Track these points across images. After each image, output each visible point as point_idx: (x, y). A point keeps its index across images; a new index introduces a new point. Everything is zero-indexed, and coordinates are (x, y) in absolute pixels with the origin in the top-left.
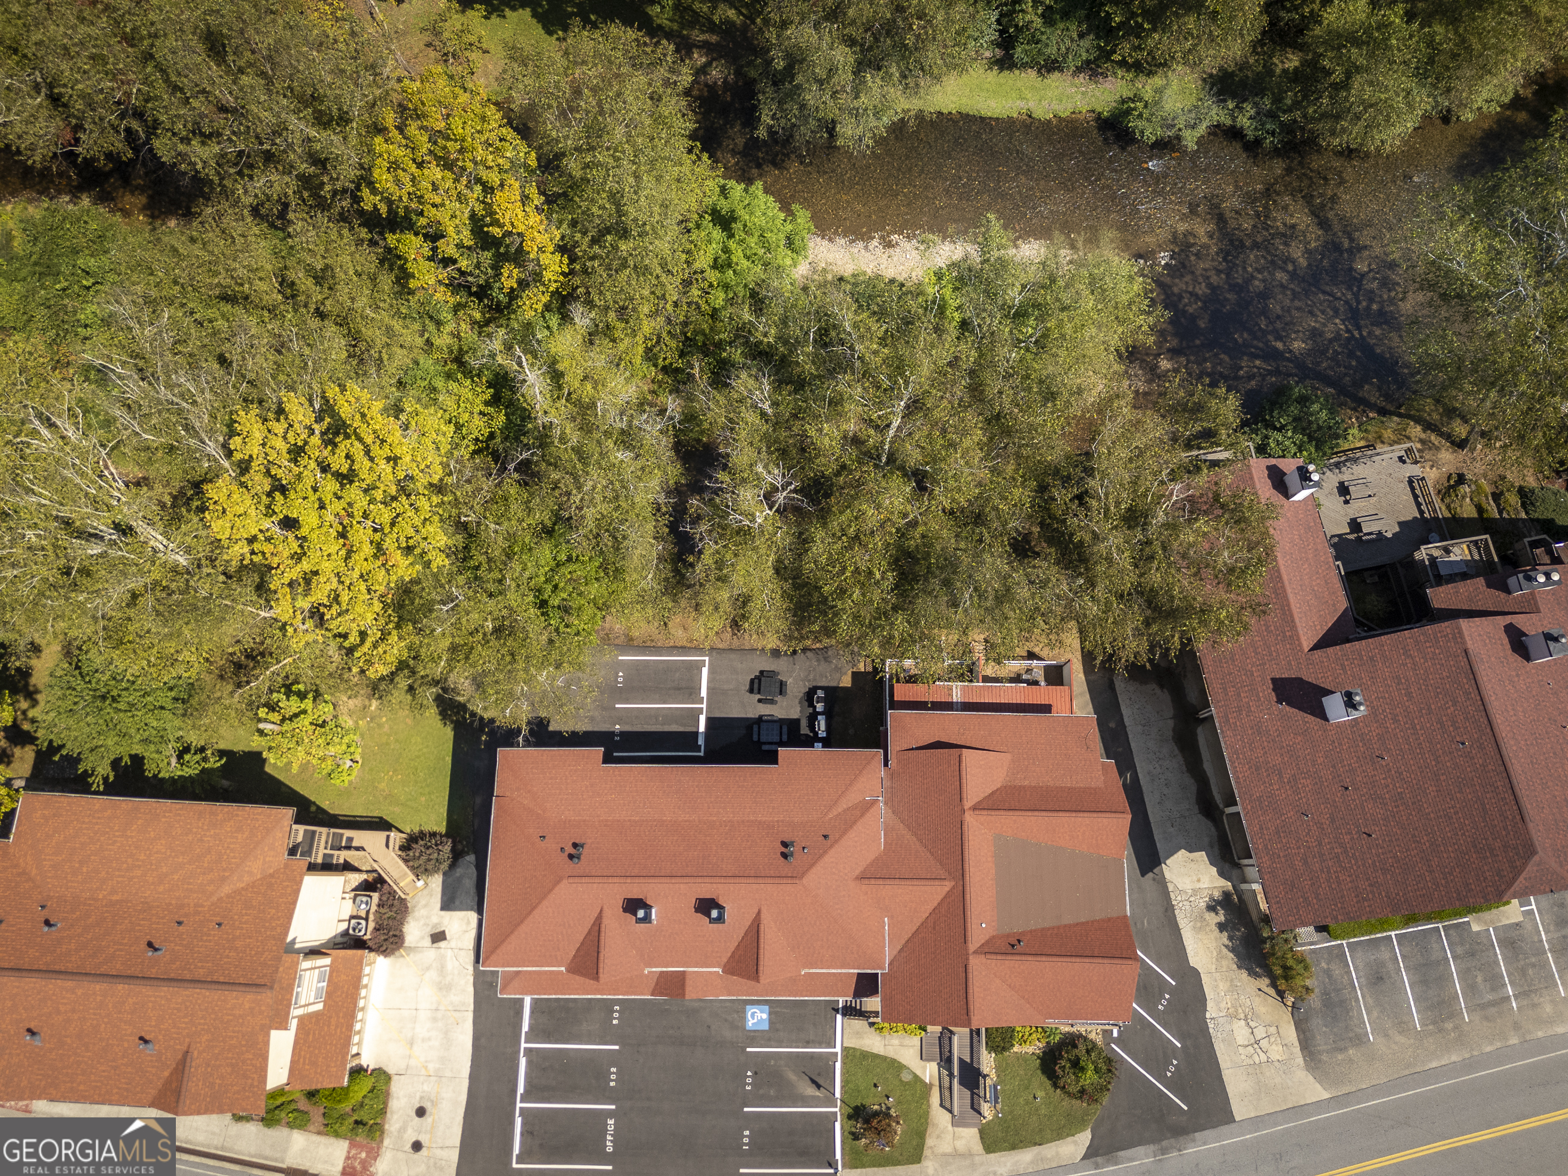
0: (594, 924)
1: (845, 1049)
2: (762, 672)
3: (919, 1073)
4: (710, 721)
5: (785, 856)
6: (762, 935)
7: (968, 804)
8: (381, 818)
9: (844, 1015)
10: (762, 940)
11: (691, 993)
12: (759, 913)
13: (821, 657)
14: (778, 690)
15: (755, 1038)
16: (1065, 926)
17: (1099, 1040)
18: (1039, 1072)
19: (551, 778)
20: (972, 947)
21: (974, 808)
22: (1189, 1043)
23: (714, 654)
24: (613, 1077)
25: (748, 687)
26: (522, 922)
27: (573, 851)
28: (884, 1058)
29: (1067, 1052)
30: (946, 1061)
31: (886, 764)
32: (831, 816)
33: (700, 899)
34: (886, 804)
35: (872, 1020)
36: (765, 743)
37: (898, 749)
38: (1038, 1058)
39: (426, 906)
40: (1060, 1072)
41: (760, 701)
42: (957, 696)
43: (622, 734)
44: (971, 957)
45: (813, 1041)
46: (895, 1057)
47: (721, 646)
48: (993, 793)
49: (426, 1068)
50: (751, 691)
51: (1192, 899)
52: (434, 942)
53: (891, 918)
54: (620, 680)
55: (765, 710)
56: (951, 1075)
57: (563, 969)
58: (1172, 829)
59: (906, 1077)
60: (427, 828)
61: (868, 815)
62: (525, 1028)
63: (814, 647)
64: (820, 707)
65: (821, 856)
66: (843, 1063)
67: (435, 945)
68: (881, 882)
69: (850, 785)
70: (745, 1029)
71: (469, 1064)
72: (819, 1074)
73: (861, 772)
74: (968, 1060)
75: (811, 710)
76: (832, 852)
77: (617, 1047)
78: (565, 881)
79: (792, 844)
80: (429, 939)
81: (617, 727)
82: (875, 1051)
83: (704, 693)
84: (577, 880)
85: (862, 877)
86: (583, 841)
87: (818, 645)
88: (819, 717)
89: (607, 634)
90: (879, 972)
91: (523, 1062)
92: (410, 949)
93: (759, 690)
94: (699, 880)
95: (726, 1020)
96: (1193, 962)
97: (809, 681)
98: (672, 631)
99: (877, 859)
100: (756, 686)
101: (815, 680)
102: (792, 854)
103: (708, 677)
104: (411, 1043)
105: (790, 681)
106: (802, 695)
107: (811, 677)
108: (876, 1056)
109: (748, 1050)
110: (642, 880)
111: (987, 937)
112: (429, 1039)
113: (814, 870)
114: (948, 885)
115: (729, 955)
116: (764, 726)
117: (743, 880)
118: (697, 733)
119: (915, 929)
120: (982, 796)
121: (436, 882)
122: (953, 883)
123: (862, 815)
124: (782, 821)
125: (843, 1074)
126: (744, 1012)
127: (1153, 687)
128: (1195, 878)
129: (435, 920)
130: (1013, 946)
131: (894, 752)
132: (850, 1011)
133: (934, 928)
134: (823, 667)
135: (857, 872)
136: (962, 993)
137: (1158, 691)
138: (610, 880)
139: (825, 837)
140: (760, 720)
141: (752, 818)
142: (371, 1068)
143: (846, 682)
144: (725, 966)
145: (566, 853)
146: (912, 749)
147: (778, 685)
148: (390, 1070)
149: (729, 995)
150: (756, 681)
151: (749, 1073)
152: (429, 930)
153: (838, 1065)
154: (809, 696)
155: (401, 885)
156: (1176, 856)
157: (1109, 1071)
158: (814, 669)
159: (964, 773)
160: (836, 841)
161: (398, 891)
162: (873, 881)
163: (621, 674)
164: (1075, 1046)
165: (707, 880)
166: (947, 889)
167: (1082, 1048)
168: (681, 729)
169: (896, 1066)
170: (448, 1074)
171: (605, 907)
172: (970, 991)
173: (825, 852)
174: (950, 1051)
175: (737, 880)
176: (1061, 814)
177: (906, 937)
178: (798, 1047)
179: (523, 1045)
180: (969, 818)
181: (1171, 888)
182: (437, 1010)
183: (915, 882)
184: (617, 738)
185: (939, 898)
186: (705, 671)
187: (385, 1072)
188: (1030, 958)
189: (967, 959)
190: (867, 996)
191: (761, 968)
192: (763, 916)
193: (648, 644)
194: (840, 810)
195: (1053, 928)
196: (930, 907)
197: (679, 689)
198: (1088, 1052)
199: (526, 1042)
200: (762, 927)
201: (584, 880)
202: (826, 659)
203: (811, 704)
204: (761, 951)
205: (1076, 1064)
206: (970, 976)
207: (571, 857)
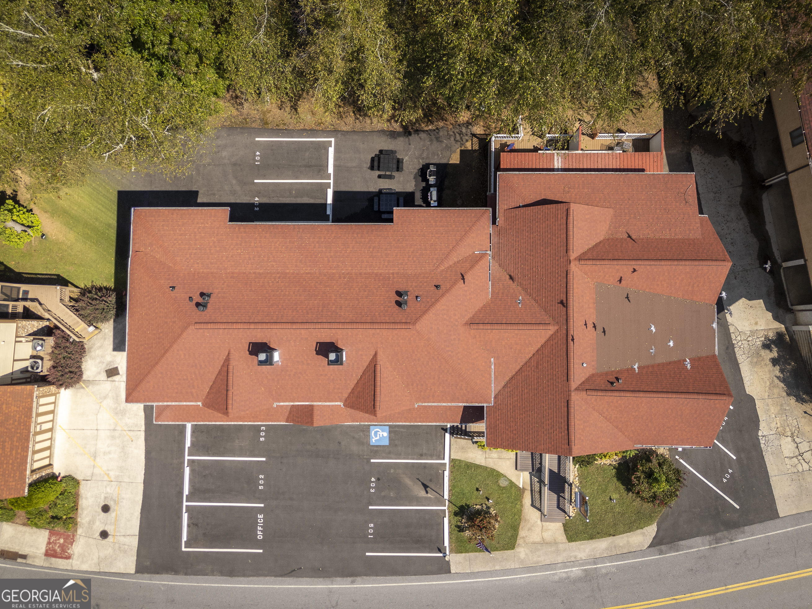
0: (223, 366)
1: (452, 461)
2: (381, 151)
3: (514, 480)
4: (336, 194)
5: (399, 304)
6: (378, 374)
7: (573, 255)
8: (58, 276)
9: (452, 434)
10: (378, 379)
11: (319, 422)
12: (376, 355)
13: (433, 137)
14: (395, 166)
15: (377, 451)
16: (659, 365)
17: (667, 454)
18: (615, 479)
19: (181, 235)
20: (574, 384)
21: (579, 259)
22: (743, 456)
23: (339, 135)
24: (262, 482)
25: (369, 165)
26: (157, 363)
27: (200, 300)
28: (485, 468)
29: (641, 466)
30: (537, 471)
31: (494, 222)
32: (442, 268)
33: (321, 344)
34: (493, 258)
35: (476, 439)
36: (384, 213)
37: (506, 207)
38: (614, 468)
39: (100, 347)
40: (635, 481)
41: (380, 177)
42: (558, 163)
43: (261, 205)
44: (573, 394)
45: (426, 454)
46: (495, 467)
47: (345, 129)
48: (596, 245)
49: (108, 475)
50: (372, 168)
51: (750, 339)
52: (108, 377)
53: (497, 358)
54: (258, 158)
55: (385, 185)
56: (541, 482)
57: (200, 404)
58: (735, 281)
59: (503, 483)
60: (98, 284)
61: (478, 267)
62: (188, 444)
63: (426, 129)
64: (432, 180)
65: (433, 304)
66: (451, 472)
67: (110, 379)
68: (489, 327)
69: (461, 240)
70: (369, 445)
71: (144, 471)
72: (431, 480)
73: (470, 228)
74: (556, 471)
75: (424, 184)
76: (443, 301)
77: (264, 459)
78: (192, 327)
79: (406, 293)
80: (105, 374)
81: (257, 199)
82: (478, 462)
83: (331, 170)
84: (202, 326)
85: (471, 323)
86: (210, 291)
87: (430, 127)
88: (432, 189)
89: (245, 119)
90: (485, 405)
91: (187, 471)
92: (88, 382)
93: (379, 167)
94: (319, 326)
95: (354, 438)
96: (749, 390)
97: (423, 158)
98: (302, 116)
99: (485, 306)
100: (376, 164)
101: (428, 158)
102: (406, 302)
103: (335, 156)
104: (95, 456)
105: (406, 159)
106: (416, 171)
107: (425, 155)
108: (478, 467)
109: (372, 461)
110: (264, 326)
111: (588, 375)
112: (110, 453)
113: (426, 317)
114: (552, 329)
115: (350, 391)
116: (383, 197)
117: (360, 326)
118: (325, 205)
119: (518, 368)
120: (586, 248)
121: (108, 328)
122: (556, 328)
123: (472, 267)
124: (397, 273)
125: (450, 480)
126: (369, 431)
127: (725, 159)
128: (753, 322)
129: (108, 358)
130: (612, 383)
131: (502, 211)
132: (455, 431)
133: (537, 367)
134: (435, 146)
135: (467, 318)
136: (564, 425)
137: (730, 162)
138: (235, 326)
139: (437, 287)
140: (380, 192)
141: (369, 271)
142: (62, 475)
143: (455, 159)
144: (346, 400)
145: (194, 302)
146: (520, 207)
147: (395, 161)
148: (78, 477)
149: (353, 421)
150: (376, 159)
151: (373, 479)
152: (104, 367)
153: (447, 473)
154: (423, 172)
155: (76, 330)
156: (737, 303)
157: (678, 480)
158: (427, 149)
159: (571, 226)
160: (447, 291)
161: (71, 335)
162: (481, 326)
163: (258, 153)
164: (649, 460)
165: (326, 326)
166: (551, 333)
167: (655, 462)
168: (312, 201)
169: (495, 475)
170: (126, 480)
171: (232, 351)
172: (572, 423)
173: (437, 300)
174: (541, 464)
175: (355, 326)
176: (663, 263)
177: (510, 375)
178: (413, 459)
179: (187, 458)
180: (574, 268)
181: (732, 329)
182: (114, 430)
183: (521, 327)
184: (257, 209)
185: (543, 340)
186: (331, 150)
187: (73, 479)
188: (628, 394)
189: (569, 395)
190: (473, 422)
191: (378, 404)
192: (379, 358)
193: (281, 127)
194: (451, 263)
195: (648, 367)
196: (533, 349)
197: (309, 166)
198: (660, 465)
199: (188, 456)
200: (378, 367)
201: (209, 326)
202: (438, 139)
203: (425, 180)
204: (378, 389)
205: (650, 475)
206: (572, 410)
207: (198, 305)
